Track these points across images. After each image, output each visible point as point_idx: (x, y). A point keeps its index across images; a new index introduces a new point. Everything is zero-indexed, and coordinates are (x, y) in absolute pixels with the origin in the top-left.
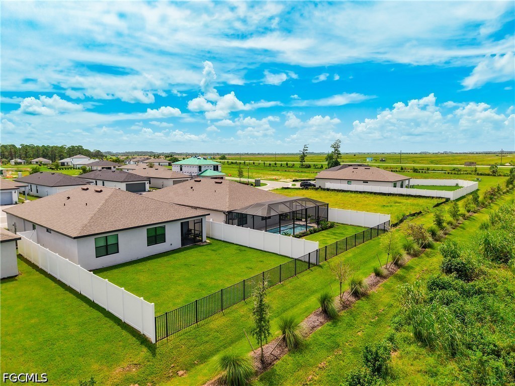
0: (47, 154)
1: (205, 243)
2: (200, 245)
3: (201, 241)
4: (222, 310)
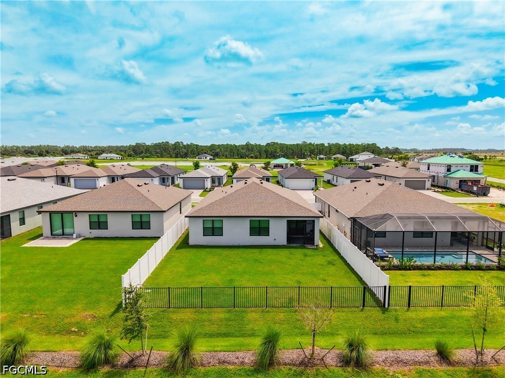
0: (346, 151)
1: (313, 247)
2: (305, 248)
3: (313, 244)
4: (202, 308)
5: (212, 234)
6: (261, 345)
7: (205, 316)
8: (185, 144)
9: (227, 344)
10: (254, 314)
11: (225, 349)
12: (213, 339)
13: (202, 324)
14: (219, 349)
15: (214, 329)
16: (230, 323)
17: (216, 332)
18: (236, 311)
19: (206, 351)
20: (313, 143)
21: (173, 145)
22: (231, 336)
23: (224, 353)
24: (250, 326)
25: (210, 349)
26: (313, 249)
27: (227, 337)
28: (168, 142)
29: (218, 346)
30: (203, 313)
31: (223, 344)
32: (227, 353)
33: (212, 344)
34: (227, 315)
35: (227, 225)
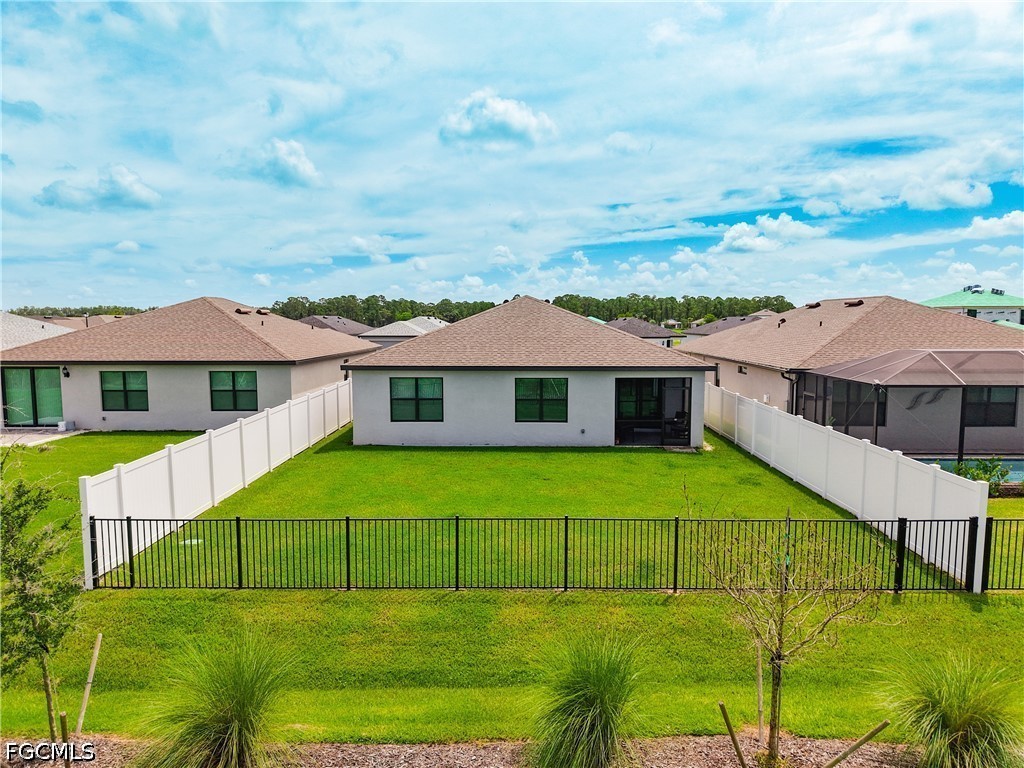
1: (689, 450)
2: (664, 451)
3: (687, 443)
4: (349, 588)
5: (414, 418)
6: (550, 717)
7: (352, 615)
8: (389, 299)
9: (415, 710)
10: (521, 609)
11: (402, 731)
12: (368, 690)
13: (340, 639)
14: (382, 730)
15: (379, 656)
16: (435, 638)
17: (385, 670)
18: (461, 600)
19: (325, 741)
20: (651, 297)
21: (363, 302)
22: (437, 683)
23: (396, 749)
24: (511, 648)
25: (345, 730)
26: (686, 453)
27: (422, 684)
28: (354, 297)
29: (378, 720)
30: (347, 604)
31: (399, 711)
32: (409, 750)
33: (357, 712)
34: (431, 613)
35: (454, 392)
